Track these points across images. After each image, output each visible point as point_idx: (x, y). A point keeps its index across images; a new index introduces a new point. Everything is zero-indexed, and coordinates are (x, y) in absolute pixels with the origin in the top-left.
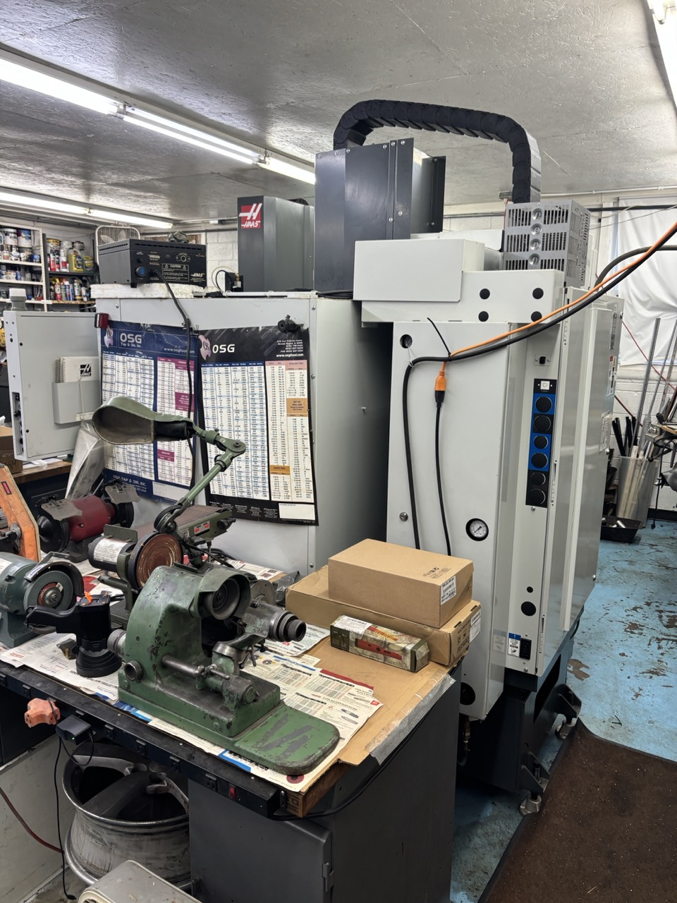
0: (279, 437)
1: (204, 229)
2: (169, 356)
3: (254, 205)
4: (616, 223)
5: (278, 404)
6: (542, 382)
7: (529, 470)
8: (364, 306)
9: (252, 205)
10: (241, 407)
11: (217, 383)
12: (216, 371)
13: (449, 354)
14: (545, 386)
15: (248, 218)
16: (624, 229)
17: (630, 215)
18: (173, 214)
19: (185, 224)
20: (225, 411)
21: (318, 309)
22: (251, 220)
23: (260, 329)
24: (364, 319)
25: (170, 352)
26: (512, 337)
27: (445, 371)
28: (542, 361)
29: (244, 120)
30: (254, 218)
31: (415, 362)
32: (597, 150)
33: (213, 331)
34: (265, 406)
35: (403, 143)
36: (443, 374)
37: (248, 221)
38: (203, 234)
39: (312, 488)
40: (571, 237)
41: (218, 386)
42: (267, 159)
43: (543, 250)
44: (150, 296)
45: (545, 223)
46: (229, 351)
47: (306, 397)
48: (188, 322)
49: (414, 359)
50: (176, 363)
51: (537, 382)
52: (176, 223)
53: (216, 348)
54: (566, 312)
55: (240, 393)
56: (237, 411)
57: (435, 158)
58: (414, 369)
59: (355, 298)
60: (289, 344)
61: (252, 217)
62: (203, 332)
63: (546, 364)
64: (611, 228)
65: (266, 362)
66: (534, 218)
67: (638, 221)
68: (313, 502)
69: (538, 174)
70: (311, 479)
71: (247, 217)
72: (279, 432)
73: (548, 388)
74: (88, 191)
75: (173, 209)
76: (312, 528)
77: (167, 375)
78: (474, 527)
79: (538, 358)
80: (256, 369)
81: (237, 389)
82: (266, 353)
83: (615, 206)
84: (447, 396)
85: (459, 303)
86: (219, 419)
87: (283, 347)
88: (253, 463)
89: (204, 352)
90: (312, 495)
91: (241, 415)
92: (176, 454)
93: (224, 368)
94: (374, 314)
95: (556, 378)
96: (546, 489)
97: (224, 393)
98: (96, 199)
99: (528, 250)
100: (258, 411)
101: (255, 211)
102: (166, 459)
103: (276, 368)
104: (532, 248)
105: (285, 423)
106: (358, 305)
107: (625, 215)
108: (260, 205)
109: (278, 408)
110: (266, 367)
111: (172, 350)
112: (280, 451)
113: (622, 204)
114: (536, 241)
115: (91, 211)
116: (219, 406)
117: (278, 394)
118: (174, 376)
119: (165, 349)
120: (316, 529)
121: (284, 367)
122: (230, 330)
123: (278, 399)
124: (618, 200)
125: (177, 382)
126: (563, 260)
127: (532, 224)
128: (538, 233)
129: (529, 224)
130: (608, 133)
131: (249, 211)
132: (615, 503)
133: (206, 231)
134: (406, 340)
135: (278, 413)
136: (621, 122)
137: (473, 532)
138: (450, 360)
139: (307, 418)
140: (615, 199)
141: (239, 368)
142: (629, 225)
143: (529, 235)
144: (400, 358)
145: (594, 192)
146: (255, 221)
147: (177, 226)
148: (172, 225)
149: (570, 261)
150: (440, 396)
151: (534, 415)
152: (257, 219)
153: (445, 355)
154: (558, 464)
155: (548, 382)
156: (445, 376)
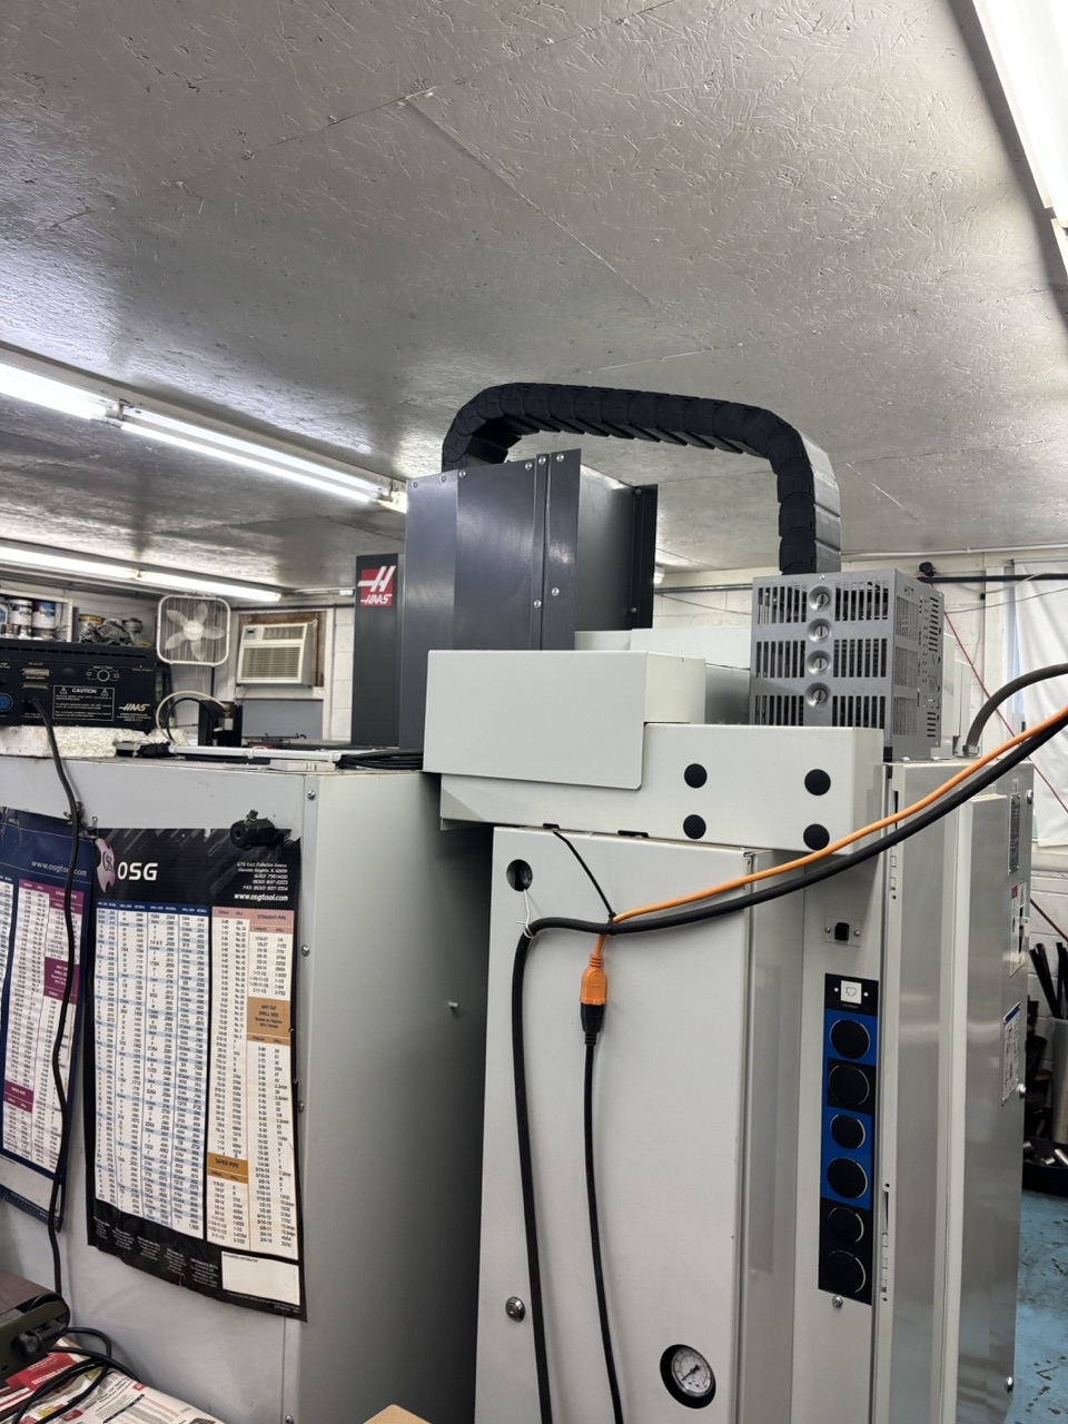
0: (229, 1086)
1: (332, 603)
2: (40, 880)
3: (383, 569)
4: (1012, 603)
5: (231, 1007)
6: (844, 984)
7: (822, 1200)
8: (445, 784)
9: (379, 568)
10: (161, 1005)
11: (121, 945)
12: (121, 920)
13: (612, 915)
14: (851, 994)
15: (373, 590)
16: (1026, 611)
17: (1036, 589)
18: (282, 581)
19: (300, 594)
20: (131, 1008)
21: (320, 798)
22: (377, 592)
23: (207, 835)
24: (446, 813)
25: (41, 869)
26: (757, 888)
27: (605, 954)
28: (842, 933)
29: (339, 429)
30: (382, 590)
31: (538, 927)
32: (965, 482)
33: (122, 831)
34: (206, 1008)
35: (560, 458)
36: (598, 963)
37: (372, 593)
38: (330, 612)
39: (294, 1223)
40: (897, 649)
41: (121, 953)
42: (394, 495)
43: (836, 675)
44: (16, 752)
45: (837, 619)
46: (147, 878)
47: (287, 997)
48: (78, 811)
49: (536, 918)
50: (52, 895)
51: (833, 982)
52: (286, 592)
53: (123, 868)
54: (891, 829)
55: (161, 972)
56: (154, 1014)
57: (637, 488)
58: (537, 942)
59: (428, 767)
60: (261, 869)
61: (379, 587)
62: (103, 833)
63: (849, 942)
64: (1004, 610)
65: (215, 909)
66: (813, 606)
67: (1049, 598)
68: (295, 1257)
69: (832, 517)
70: (293, 1200)
71: (370, 588)
72: (229, 1075)
73: (858, 1000)
74: (141, 544)
75: (283, 571)
76: (293, 1325)
77: (33, 918)
78: (683, 1366)
79: (832, 925)
80: (194, 920)
81: (157, 964)
82: (214, 888)
83: (1008, 574)
84: (611, 1016)
85: (640, 793)
86: (120, 1025)
87: (248, 878)
88: (176, 1142)
89: (104, 875)
90: (294, 1240)
91: (161, 1023)
92: (36, 1096)
93: (135, 913)
94: (464, 803)
95: (877, 978)
96: (866, 1250)
97: (132, 970)
98: (151, 557)
99: (802, 675)
100: (193, 1019)
101: (383, 578)
102: (17, 1104)
103: (233, 922)
104: (813, 671)
105: (243, 1054)
106: (434, 780)
107: (1027, 588)
108: (392, 569)
109: (231, 1018)
110: (214, 918)
111: (45, 866)
112: (229, 1122)
113: (1020, 570)
114: (819, 656)
115: (142, 573)
116: (121, 997)
117: (232, 985)
118: (46, 921)
119: (34, 864)
120: (303, 1328)
121: (246, 923)
122: (150, 832)
123: (231, 996)
124: (1013, 564)
125: (51, 936)
126: (883, 699)
127: (811, 618)
128: (823, 639)
129: (804, 620)
130: (985, 452)
131: (374, 578)
132: (1048, 1106)
133: (336, 606)
134: (520, 874)
135: (230, 1030)
136: (1006, 432)
137: (681, 1378)
138: (615, 931)
139: (289, 1048)
140: (1007, 562)
141: (163, 916)
142: (1035, 606)
143: (803, 643)
144: (509, 914)
145: (969, 551)
146: (383, 594)
147: (289, 598)
148: (280, 595)
149: (896, 700)
150: (594, 1018)
151: (829, 1063)
152: (386, 591)
153: (602, 918)
154: (892, 1191)
155: (858, 986)
156: (605, 968)
